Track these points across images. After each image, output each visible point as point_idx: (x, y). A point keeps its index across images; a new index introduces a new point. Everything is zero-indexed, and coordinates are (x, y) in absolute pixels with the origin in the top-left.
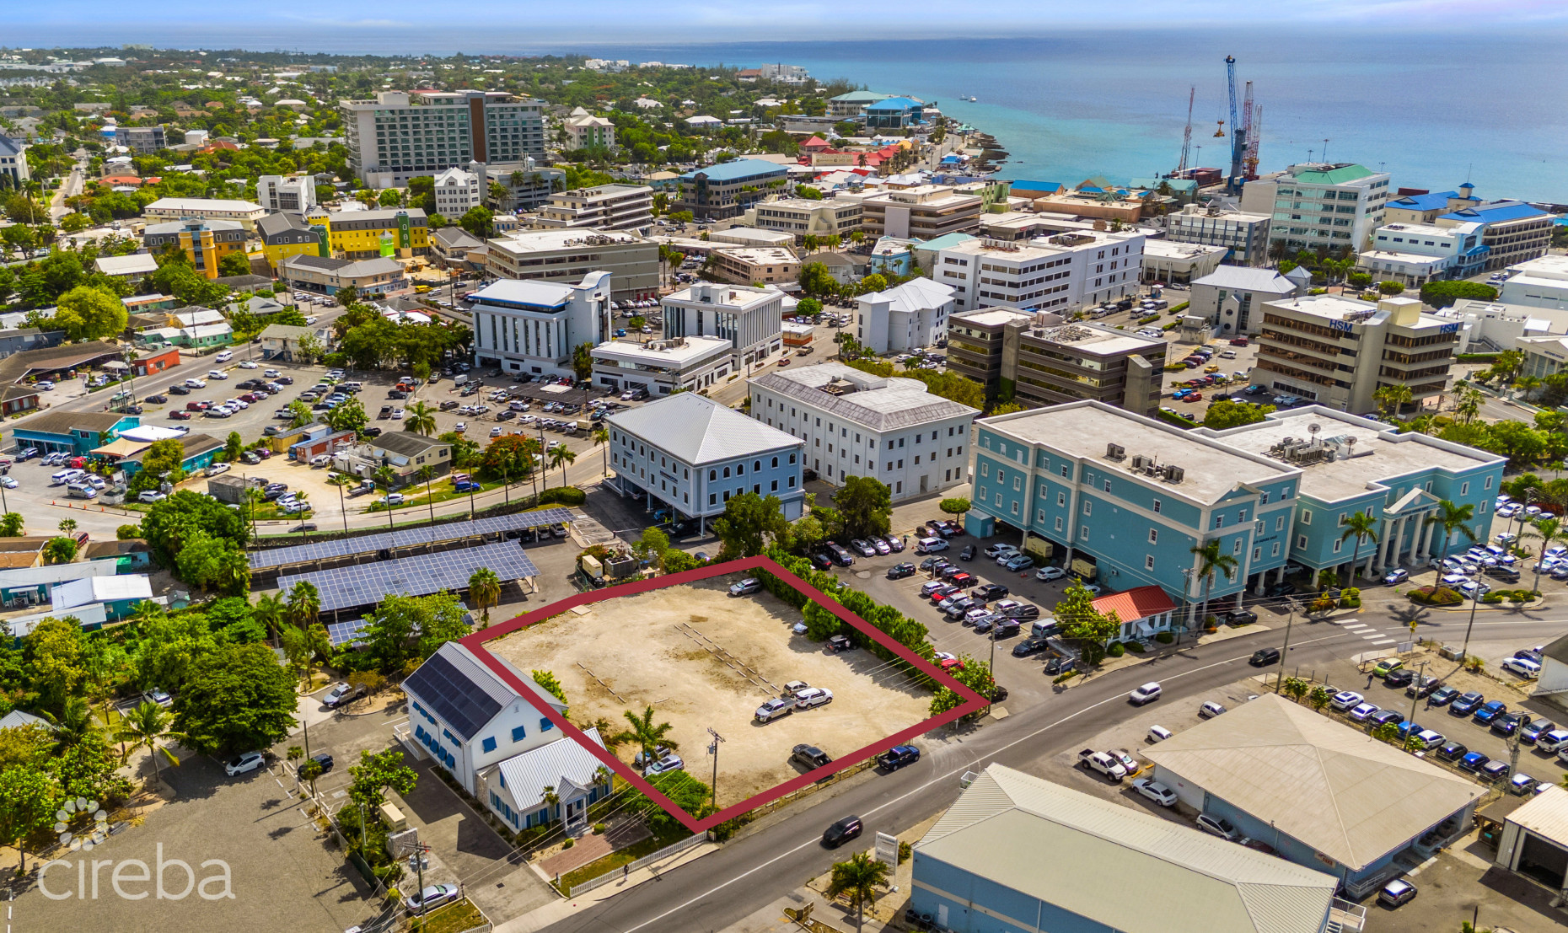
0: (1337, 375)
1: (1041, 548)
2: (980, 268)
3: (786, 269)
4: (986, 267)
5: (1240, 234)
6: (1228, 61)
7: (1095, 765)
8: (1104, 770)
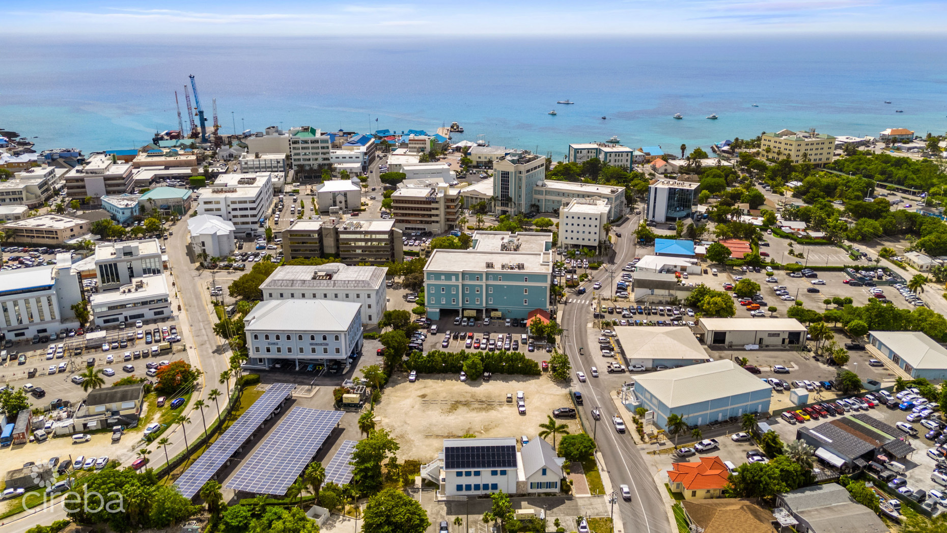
0: (433, 219)
1: (473, 313)
2: (230, 203)
3: (81, 227)
4: (233, 203)
5: (279, 165)
6: (190, 77)
7: (615, 369)
8: (620, 369)
